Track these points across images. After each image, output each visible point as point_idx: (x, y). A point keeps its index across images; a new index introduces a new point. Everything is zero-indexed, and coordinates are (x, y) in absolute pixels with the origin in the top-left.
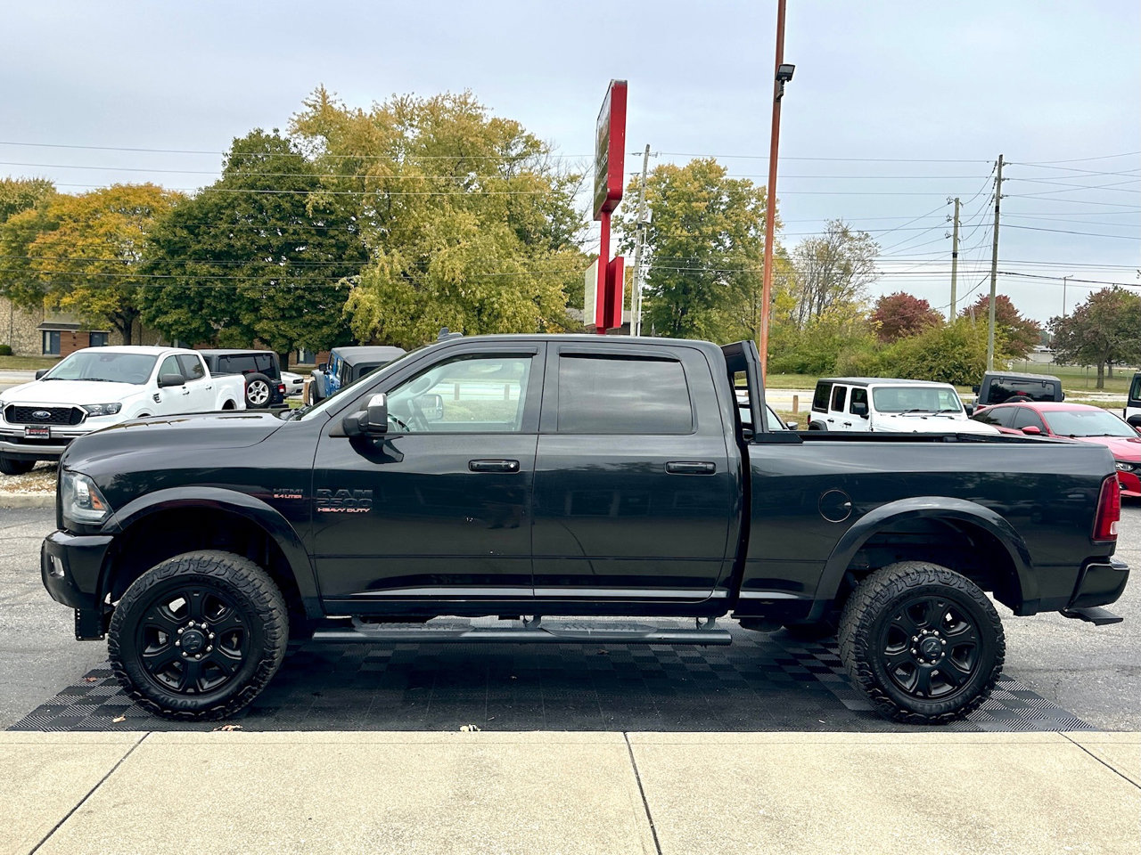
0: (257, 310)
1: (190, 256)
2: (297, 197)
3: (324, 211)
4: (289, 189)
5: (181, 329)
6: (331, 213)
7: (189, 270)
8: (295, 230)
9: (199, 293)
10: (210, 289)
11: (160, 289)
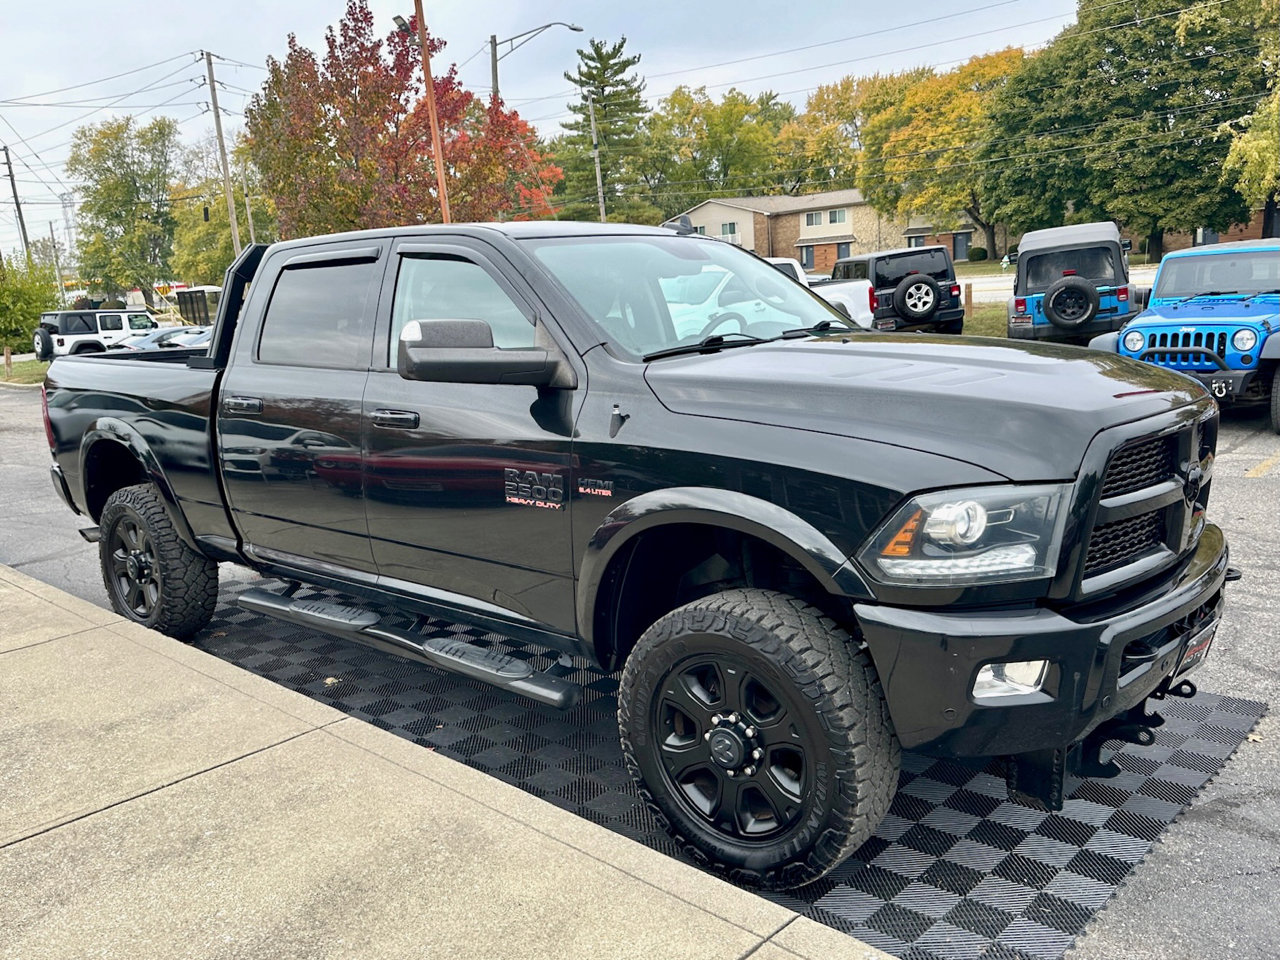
0: (1110, 186)
1: (1032, 129)
2: (1164, 23)
3: (1203, 32)
4: (1155, 13)
5: (1022, 219)
6: (1214, 32)
7: (1028, 147)
8: (1160, 69)
9: (1040, 173)
10: (1055, 166)
11: (997, 177)
